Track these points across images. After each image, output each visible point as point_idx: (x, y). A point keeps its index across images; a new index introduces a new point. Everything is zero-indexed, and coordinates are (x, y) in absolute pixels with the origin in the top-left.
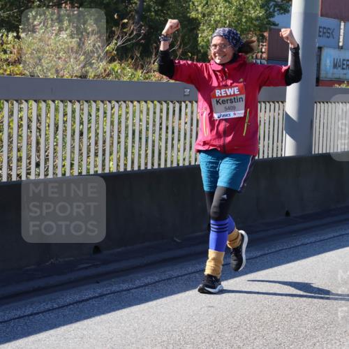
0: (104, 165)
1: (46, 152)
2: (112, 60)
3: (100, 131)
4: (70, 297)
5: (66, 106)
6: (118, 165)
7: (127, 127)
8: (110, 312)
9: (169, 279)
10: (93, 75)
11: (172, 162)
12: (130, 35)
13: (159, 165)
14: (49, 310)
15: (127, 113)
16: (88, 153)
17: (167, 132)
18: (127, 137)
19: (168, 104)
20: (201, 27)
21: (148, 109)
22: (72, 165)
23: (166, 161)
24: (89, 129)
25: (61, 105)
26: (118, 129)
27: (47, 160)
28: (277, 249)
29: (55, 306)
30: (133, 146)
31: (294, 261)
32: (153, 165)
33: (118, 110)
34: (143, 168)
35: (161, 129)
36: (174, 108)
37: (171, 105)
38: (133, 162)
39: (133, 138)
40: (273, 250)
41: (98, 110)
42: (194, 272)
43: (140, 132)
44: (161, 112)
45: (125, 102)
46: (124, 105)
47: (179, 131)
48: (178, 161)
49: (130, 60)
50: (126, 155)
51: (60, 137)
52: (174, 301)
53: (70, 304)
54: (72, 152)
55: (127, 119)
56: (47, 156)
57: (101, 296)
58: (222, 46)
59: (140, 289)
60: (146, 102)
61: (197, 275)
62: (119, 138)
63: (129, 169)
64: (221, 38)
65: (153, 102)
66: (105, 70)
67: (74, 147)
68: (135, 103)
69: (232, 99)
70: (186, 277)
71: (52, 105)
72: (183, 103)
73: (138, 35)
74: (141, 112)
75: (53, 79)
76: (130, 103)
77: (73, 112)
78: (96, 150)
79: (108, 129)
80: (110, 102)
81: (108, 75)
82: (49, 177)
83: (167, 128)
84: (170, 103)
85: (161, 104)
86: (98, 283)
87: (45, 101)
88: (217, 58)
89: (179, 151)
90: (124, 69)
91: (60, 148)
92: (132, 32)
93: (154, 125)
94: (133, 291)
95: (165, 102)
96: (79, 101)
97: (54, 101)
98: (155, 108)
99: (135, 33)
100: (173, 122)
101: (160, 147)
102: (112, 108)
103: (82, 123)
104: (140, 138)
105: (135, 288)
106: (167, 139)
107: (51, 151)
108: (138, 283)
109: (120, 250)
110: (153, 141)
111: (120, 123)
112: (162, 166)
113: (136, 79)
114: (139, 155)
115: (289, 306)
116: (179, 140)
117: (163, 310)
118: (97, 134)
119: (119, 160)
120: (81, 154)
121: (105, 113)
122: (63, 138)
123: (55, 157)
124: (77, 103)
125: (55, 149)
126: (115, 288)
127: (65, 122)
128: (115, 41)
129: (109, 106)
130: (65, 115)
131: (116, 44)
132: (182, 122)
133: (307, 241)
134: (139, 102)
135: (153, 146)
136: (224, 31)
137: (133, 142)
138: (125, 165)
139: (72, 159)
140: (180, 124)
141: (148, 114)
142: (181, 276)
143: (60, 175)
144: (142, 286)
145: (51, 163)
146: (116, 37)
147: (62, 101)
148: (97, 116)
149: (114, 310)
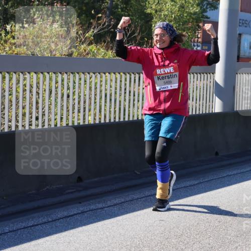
0: (84, 119)
1: (43, 109)
2: (90, 44)
3: (82, 95)
4: (61, 213)
5: (57, 77)
6: (95, 119)
7: (101, 91)
8: (89, 224)
9: (132, 200)
10: (76, 54)
11: (133, 116)
12: (103, 25)
13: (124, 118)
14: (45, 223)
15: (101, 81)
16: (73, 110)
17: (130, 95)
18: (101, 98)
19: (130, 75)
20: (154, 20)
21: (116, 79)
22: (62, 118)
23: (129, 116)
24: (74, 93)
25: (54, 76)
26: (95, 93)
27: (43, 115)
28: (209, 179)
29: (50, 220)
30: (105, 105)
31: (221, 188)
32: (120, 118)
33: (95, 79)
34: (112, 120)
35: (125, 93)
36: (135, 77)
37: (133, 76)
38: (105, 117)
39: (106, 99)
40: (206, 180)
41: (80, 79)
42: (150, 196)
43: (111, 95)
44: (126, 80)
45: (99, 73)
46: (99, 76)
47: (139, 95)
48: (138, 116)
49: (103, 44)
50: (100, 111)
51: (53, 98)
52: (135, 216)
53: (61, 218)
54: (62, 109)
55: (101, 86)
56: (44, 112)
57: (83, 212)
58: (161, 35)
59: (111, 208)
60: (115, 73)
61: (152, 198)
62: (95, 99)
63: (102, 121)
64: (161, 29)
65: (119, 73)
66: (85, 51)
67: (63, 106)
68: (107, 74)
69: (169, 76)
70: (144, 199)
71: (47, 76)
72: (141, 74)
73: (109, 25)
74: (111, 80)
75: (48, 57)
76: (103, 74)
77: (63, 80)
78: (79, 108)
79: (87, 92)
80: (89, 73)
81: (88, 54)
82: (45, 127)
83: (130, 92)
84: (132, 74)
85: (126, 75)
86: (80, 203)
87: (42, 73)
88: (158, 44)
89: (138, 108)
90: (99, 49)
91: (53, 107)
92: (105, 23)
93: (121, 90)
94: (105, 209)
95: (129, 73)
96: (66, 73)
97: (48, 73)
98: (121, 78)
99: (107, 24)
100: (134, 88)
101: (125, 105)
102: (90, 78)
103: (68, 89)
104: (111, 100)
105: (107, 207)
106: (130, 100)
107: (47, 108)
108: (109, 203)
109: (96, 179)
110: (120, 102)
111: (96, 88)
112: (126, 119)
113: (107, 57)
114: (110, 111)
115: (218, 220)
116: (138, 101)
117: (127, 223)
118: (79, 97)
119: (95, 115)
120: (68, 111)
121: (85, 81)
122: (55, 99)
123: (50, 113)
124: (65, 74)
125: (49, 107)
126: (92, 207)
127: (56, 88)
128: (92, 30)
129: (88, 76)
130: (57, 82)
131: (93, 32)
132: (141, 87)
133: (230, 173)
134: (109, 73)
135: (120, 105)
136: (163, 24)
137: (106, 102)
138: (100, 119)
139: (62, 115)
140: (139, 89)
141: (116, 82)
142: (140, 198)
143: (53, 126)
144: (112, 206)
145: (46, 118)
146: (93, 27)
147: (55, 73)
148: (80, 84)
149: (92, 223)
